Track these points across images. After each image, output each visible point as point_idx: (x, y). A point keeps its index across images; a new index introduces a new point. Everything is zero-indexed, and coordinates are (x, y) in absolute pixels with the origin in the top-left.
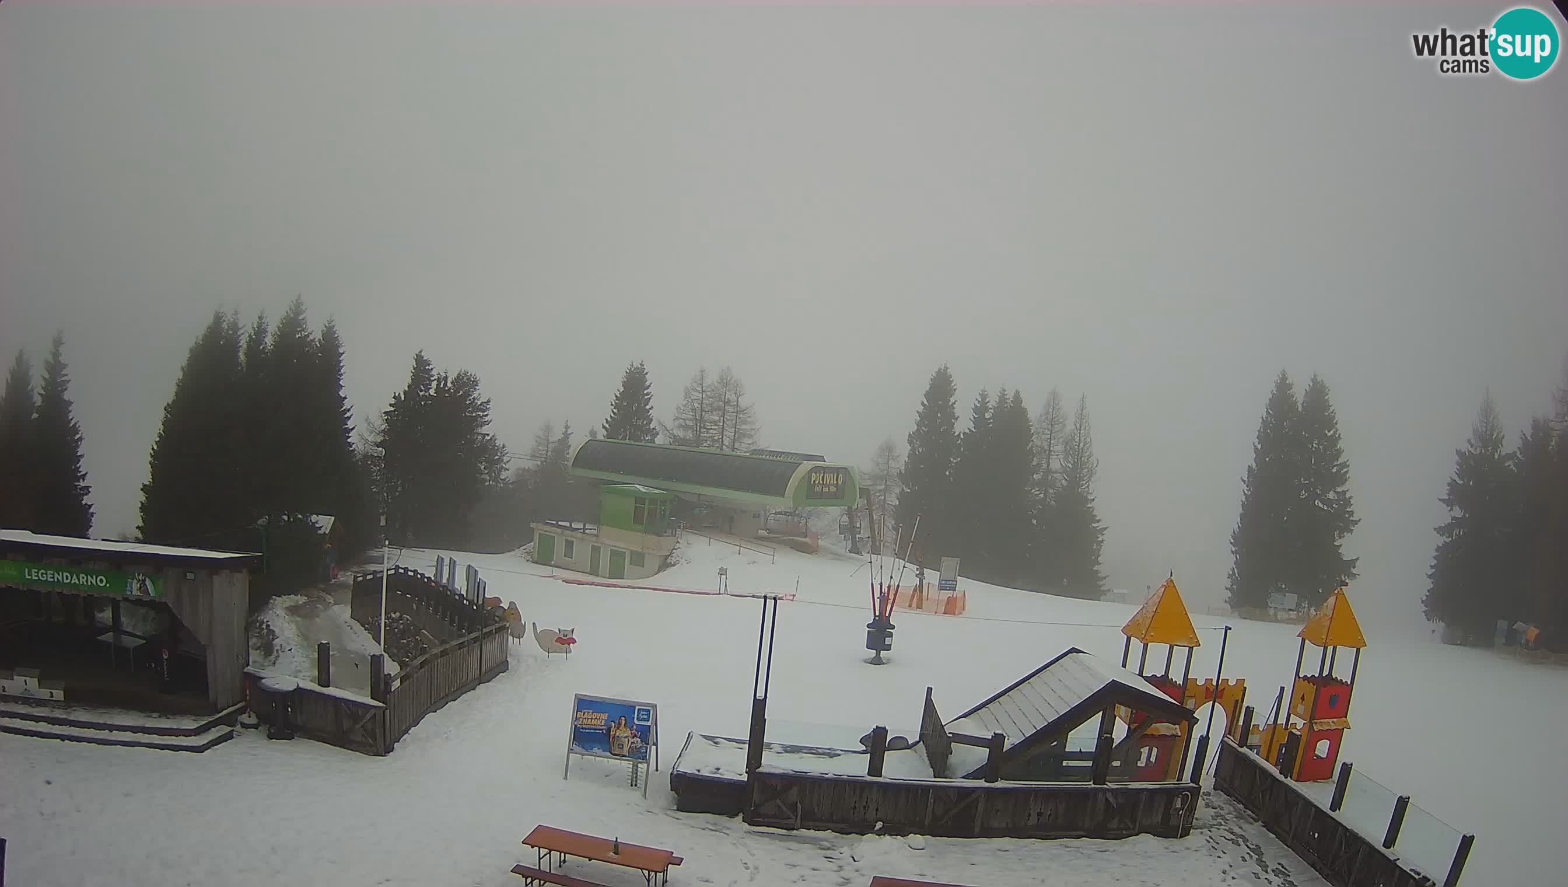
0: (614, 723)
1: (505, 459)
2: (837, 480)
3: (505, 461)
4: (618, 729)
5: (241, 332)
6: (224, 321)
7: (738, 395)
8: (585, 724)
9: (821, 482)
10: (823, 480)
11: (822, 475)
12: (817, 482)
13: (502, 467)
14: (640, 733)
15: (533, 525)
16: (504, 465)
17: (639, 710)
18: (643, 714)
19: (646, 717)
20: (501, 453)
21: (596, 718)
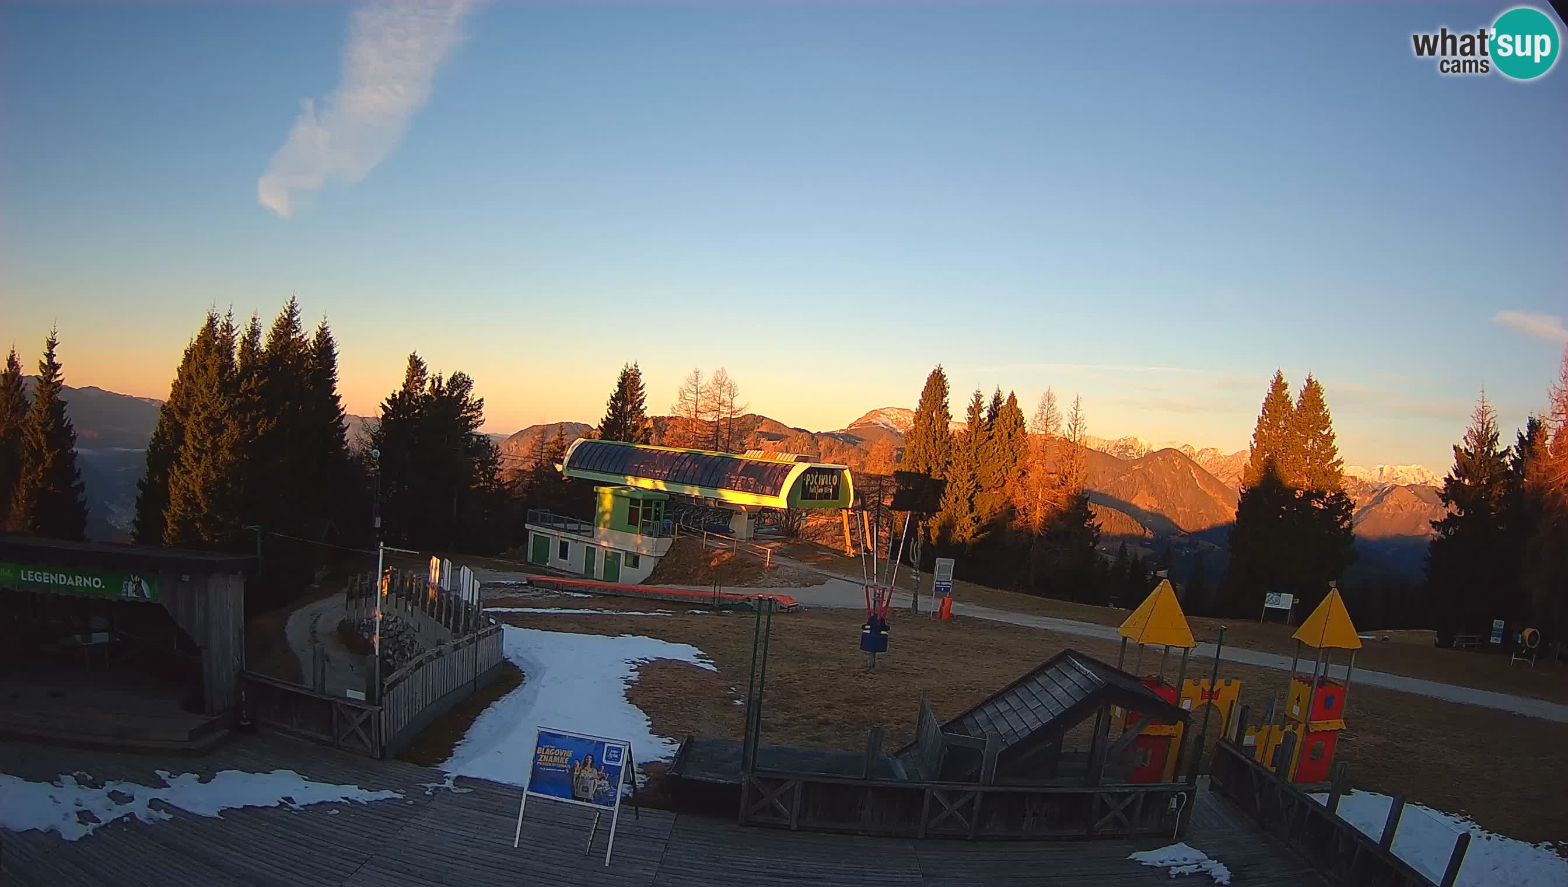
0: (579, 761)
1: (499, 460)
2: (831, 481)
3: (499, 462)
4: (583, 768)
5: (235, 332)
6: (218, 322)
7: (732, 396)
8: (545, 762)
9: (816, 483)
10: (818, 481)
11: (817, 476)
12: (811, 483)
13: (497, 469)
14: (608, 775)
15: (527, 526)
16: (498, 466)
17: (608, 748)
18: (613, 753)
19: (617, 756)
20: (495, 454)
21: (559, 755)
